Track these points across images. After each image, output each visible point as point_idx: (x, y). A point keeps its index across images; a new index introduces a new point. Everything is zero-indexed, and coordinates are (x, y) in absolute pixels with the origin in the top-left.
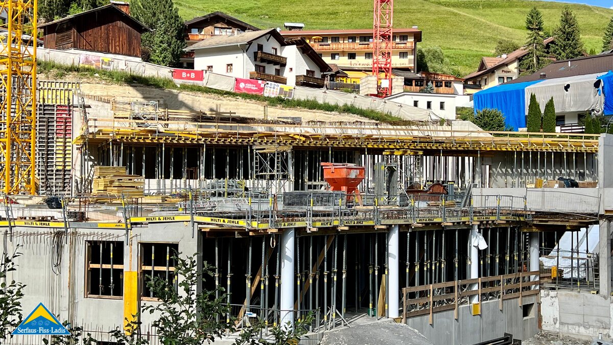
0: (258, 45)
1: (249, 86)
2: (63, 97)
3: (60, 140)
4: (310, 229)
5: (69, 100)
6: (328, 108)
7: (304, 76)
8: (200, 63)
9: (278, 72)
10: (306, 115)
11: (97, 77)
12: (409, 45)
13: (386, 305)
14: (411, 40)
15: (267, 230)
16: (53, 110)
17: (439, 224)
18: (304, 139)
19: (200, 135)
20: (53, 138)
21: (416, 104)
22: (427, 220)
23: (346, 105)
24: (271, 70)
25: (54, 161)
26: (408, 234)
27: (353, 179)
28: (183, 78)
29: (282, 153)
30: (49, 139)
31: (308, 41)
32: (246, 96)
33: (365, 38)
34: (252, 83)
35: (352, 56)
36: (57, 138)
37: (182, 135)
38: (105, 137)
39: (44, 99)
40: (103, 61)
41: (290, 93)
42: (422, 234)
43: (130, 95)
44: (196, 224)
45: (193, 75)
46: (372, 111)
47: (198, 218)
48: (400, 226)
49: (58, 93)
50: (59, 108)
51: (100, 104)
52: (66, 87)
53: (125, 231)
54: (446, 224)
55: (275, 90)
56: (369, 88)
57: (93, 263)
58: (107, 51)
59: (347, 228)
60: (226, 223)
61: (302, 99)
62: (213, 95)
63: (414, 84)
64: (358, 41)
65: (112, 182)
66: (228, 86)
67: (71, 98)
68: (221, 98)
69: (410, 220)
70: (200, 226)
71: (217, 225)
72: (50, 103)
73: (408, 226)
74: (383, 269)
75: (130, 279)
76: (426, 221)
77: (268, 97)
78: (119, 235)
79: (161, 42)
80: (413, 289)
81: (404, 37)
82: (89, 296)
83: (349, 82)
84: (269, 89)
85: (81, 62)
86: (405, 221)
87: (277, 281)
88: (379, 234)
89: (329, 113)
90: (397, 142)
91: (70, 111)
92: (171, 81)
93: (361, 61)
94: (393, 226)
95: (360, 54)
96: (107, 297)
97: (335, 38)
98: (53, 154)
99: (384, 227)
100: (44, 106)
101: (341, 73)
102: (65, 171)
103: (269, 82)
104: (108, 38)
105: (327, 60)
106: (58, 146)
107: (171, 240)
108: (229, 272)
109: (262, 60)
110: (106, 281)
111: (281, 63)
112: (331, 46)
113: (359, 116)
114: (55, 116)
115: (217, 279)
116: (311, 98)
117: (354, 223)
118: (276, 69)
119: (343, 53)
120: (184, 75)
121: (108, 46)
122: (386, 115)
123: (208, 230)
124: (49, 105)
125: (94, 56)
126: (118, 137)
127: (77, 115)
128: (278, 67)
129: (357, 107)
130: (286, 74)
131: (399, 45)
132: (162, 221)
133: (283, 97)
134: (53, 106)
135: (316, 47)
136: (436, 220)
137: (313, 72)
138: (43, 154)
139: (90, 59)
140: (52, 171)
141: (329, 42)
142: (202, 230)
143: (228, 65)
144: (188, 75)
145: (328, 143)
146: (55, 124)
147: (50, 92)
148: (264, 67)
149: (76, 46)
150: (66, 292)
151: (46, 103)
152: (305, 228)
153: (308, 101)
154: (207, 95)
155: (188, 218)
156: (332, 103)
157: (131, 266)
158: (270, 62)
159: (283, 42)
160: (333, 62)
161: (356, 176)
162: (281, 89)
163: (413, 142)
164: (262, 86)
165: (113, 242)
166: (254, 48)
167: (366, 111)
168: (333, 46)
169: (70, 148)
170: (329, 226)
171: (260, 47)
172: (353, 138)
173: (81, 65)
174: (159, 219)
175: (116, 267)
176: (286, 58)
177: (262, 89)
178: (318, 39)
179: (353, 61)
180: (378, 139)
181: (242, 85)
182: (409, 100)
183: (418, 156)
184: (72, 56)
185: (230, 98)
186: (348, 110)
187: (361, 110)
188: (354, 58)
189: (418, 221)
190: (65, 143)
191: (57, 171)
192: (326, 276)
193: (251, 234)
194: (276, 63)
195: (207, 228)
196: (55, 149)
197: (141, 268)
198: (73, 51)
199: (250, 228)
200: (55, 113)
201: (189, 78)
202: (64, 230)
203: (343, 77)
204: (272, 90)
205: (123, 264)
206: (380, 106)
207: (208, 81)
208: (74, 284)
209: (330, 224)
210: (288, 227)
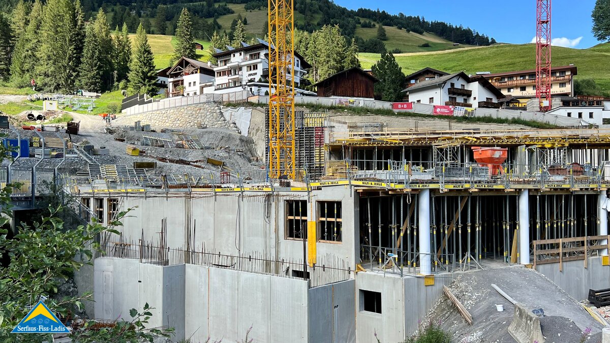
0: (451, 83)
1: (443, 110)
2: (318, 122)
3: (317, 148)
4: (442, 190)
5: (322, 123)
6: (500, 121)
7: (484, 102)
8: (412, 98)
9: (465, 100)
10: (483, 127)
11: (346, 112)
12: (566, 77)
13: (518, 254)
14: (568, 73)
15: (403, 189)
16: (313, 130)
17: (568, 189)
18: (475, 140)
19: (401, 140)
20: (313, 148)
21: (569, 115)
22: (556, 186)
23: (514, 118)
24: (460, 100)
25: (314, 161)
26: (538, 197)
27: (498, 158)
28: (399, 109)
29: (454, 148)
30: (311, 148)
31: (490, 81)
32: (441, 117)
33: (532, 75)
34: (445, 108)
35: (523, 88)
36: (316, 147)
37: (389, 141)
38: (339, 144)
39: (307, 124)
40: (349, 101)
41: (472, 113)
42: (551, 197)
43: (364, 121)
44: (353, 187)
45: (405, 106)
46: (534, 122)
47: (354, 182)
48: (530, 190)
49: (316, 120)
50: (316, 129)
51: (341, 125)
52: (320, 116)
53: (307, 193)
54: (574, 189)
55: (461, 112)
56: (533, 107)
57: (290, 215)
58: (353, 96)
59: (477, 190)
60: (373, 185)
61: (481, 116)
62: (418, 118)
63: (571, 105)
64: (527, 78)
65: (337, 170)
66: (429, 112)
67: (323, 122)
68: (424, 119)
69: (539, 186)
70: (355, 188)
71: (367, 187)
72: (311, 126)
73: (537, 190)
74: (514, 225)
75: (311, 227)
76: (554, 186)
77: (457, 117)
78: (303, 196)
79: (389, 89)
80: (543, 242)
81: (563, 72)
82: (288, 238)
83: (520, 106)
84: (457, 111)
85: (337, 103)
86: (534, 186)
87: (415, 230)
88: (510, 196)
89: (501, 124)
90: (550, 139)
91: (323, 130)
92: (391, 111)
93: (530, 91)
94: (523, 190)
95: (529, 86)
96: (298, 239)
97: (510, 77)
98: (313, 157)
99: (512, 190)
100: (308, 128)
101: (515, 100)
102: (321, 167)
103: (457, 107)
104: (353, 87)
105: (505, 92)
106: (316, 152)
107: (336, 199)
108: (380, 223)
109: (454, 94)
110: (298, 229)
111: (468, 94)
112: (507, 83)
113: (523, 126)
114: (314, 134)
115: (370, 228)
116: (487, 115)
117: (485, 187)
118: (464, 99)
119: (516, 87)
120: (400, 106)
121: (354, 92)
122: (545, 124)
123: (361, 191)
124: (310, 128)
125: (344, 99)
126: (348, 143)
127: (327, 132)
128: (465, 97)
129: (522, 119)
130: (471, 101)
131: (559, 78)
132: (330, 185)
133: (467, 115)
134: (313, 128)
135: (496, 84)
136: (564, 186)
137: (491, 99)
138: (308, 158)
139: (342, 101)
140: (313, 167)
141: (506, 80)
142: (358, 191)
143: (430, 99)
144: (402, 106)
145: (494, 142)
146: (314, 139)
147: (311, 120)
148: (456, 98)
149: (334, 95)
150: (273, 236)
151: (309, 126)
152: (438, 189)
153: (485, 117)
154: (414, 118)
155: (347, 182)
156: (503, 117)
157: (312, 217)
158: (459, 94)
159: (469, 80)
160: (509, 94)
161: (500, 156)
162: (466, 111)
163: (562, 139)
164: (452, 109)
165: (301, 201)
166: (448, 86)
167: (529, 121)
168: (508, 82)
169: (323, 153)
170: (461, 188)
171: (452, 85)
172: (514, 138)
173: (337, 105)
174: (328, 184)
175: (304, 218)
176: (471, 91)
177: (452, 112)
178: (498, 79)
179: (524, 92)
180: (533, 138)
181: (438, 110)
182: (563, 112)
183: (565, 147)
184: (332, 100)
185: (430, 119)
186: (516, 121)
187: (526, 121)
188: (525, 90)
189: (547, 187)
190: (320, 150)
191: (316, 167)
192: (460, 228)
193: (390, 192)
194: (463, 95)
195: (360, 190)
196: (314, 154)
197: (318, 219)
198: (332, 97)
199: (389, 188)
200: (314, 132)
201: (403, 108)
202: (271, 193)
203: (516, 103)
204: (459, 112)
205: (306, 216)
206: (541, 118)
207: (416, 109)
208: (278, 230)
209: (462, 187)
210: (422, 188)
